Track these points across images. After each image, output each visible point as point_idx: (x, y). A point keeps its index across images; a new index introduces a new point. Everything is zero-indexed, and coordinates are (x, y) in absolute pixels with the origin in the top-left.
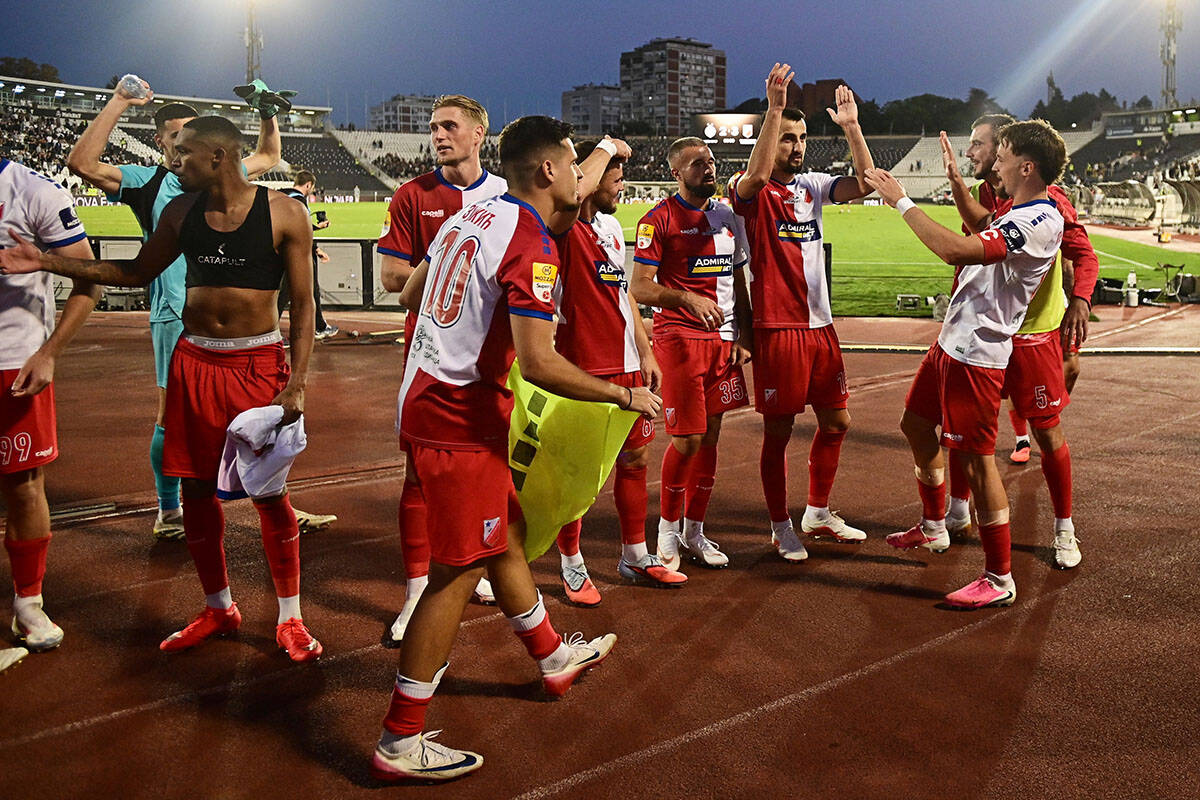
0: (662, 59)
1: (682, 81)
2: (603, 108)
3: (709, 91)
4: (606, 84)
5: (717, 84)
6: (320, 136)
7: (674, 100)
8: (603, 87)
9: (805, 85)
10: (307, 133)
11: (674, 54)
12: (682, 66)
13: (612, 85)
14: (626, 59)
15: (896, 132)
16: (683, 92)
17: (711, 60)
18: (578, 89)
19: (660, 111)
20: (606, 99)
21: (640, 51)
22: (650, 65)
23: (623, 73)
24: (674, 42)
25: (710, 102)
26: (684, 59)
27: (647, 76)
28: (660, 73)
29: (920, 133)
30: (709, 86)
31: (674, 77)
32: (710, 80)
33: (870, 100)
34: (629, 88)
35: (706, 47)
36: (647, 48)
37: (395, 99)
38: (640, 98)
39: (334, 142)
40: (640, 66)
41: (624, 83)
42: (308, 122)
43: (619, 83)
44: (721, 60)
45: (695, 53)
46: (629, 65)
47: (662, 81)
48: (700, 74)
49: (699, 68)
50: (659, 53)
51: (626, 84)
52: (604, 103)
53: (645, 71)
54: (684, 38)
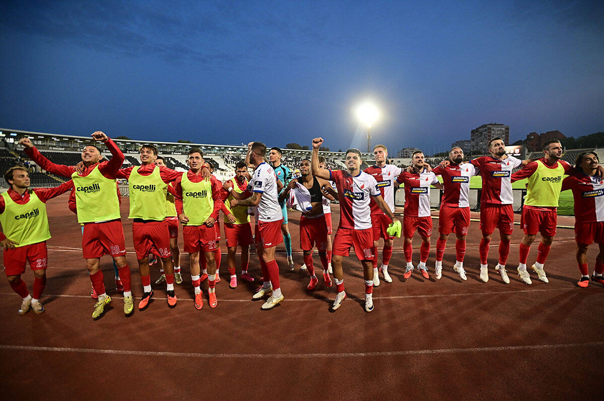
0: (486, 130)
4: (466, 140)
8: (465, 141)
9: (541, 134)
11: (490, 128)
12: (492, 132)
13: (468, 140)
14: (473, 132)
15: (582, 148)
17: (503, 129)
18: (457, 142)
19: (484, 147)
20: (466, 144)
21: (478, 129)
22: (481, 133)
23: (472, 136)
24: (489, 125)
26: (493, 130)
27: (480, 136)
28: (484, 135)
29: (595, 147)
31: (490, 136)
32: (503, 136)
33: (571, 136)
35: (501, 125)
36: (480, 128)
37: (404, 149)
38: (478, 143)
40: (477, 133)
41: (472, 139)
43: (470, 139)
44: (507, 129)
45: (498, 127)
46: (474, 134)
47: (485, 137)
48: (500, 134)
49: (499, 132)
50: (485, 129)
51: (473, 140)
52: (465, 146)
53: (479, 135)
54: (494, 123)
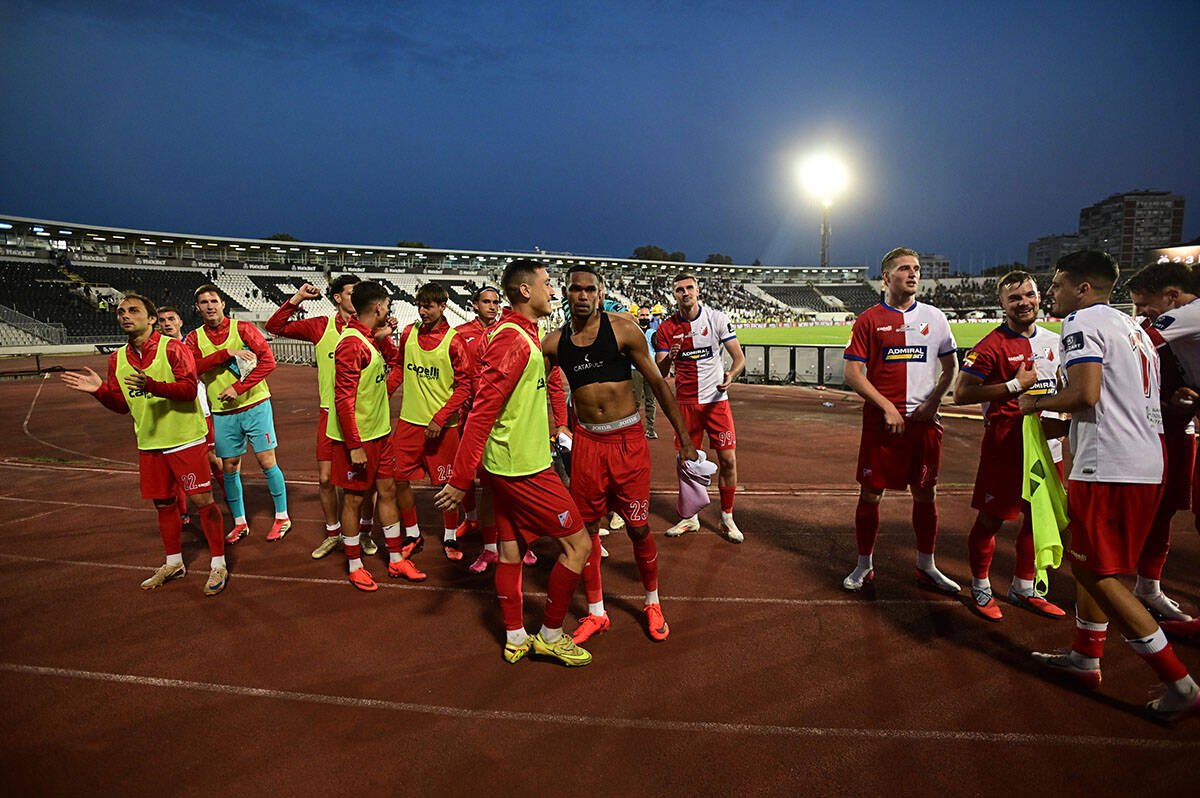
0: (1120, 209)
1: (1138, 225)
2: (1063, 252)
3: (1166, 230)
4: (1067, 234)
5: (1174, 223)
6: (861, 284)
7: (1130, 240)
8: (1064, 236)
10: (854, 283)
11: (1133, 204)
12: (1138, 212)
13: (1072, 234)
14: (1085, 214)
16: (1138, 234)
17: (1169, 204)
18: (1042, 240)
20: (1066, 245)
21: (1099, 206)
22: (1107, 216)
23: (1081, 224)
24: (1130, 194)
25: (1165, 238)
26: (1140, 206)
27: (1104, 224)
28: (1116, 221)
30: (1166, 226)
31: (1130, 222)
32: (1166, 221)
34: (1086, 235)
35: (1164, 194)
36: (1104, 203)
38: (1097, 241)
39: (868, 288)
40: (1097, 217)
41: (1082, 232)
42: (854, 276)
43: (1077, 231)
44: (1179, 203)
45: (1153, 201)
46: (1088, 218)
47: (1119, 226)
48: (1157, 217)
49: (1156, 212)
50: (1117, 205)
51: (1084, 232)
52: (1063, 248)
53: (1103, 220)
54: (1142, 190)
